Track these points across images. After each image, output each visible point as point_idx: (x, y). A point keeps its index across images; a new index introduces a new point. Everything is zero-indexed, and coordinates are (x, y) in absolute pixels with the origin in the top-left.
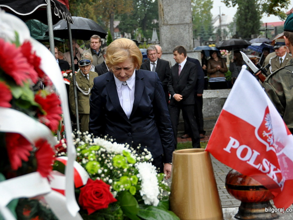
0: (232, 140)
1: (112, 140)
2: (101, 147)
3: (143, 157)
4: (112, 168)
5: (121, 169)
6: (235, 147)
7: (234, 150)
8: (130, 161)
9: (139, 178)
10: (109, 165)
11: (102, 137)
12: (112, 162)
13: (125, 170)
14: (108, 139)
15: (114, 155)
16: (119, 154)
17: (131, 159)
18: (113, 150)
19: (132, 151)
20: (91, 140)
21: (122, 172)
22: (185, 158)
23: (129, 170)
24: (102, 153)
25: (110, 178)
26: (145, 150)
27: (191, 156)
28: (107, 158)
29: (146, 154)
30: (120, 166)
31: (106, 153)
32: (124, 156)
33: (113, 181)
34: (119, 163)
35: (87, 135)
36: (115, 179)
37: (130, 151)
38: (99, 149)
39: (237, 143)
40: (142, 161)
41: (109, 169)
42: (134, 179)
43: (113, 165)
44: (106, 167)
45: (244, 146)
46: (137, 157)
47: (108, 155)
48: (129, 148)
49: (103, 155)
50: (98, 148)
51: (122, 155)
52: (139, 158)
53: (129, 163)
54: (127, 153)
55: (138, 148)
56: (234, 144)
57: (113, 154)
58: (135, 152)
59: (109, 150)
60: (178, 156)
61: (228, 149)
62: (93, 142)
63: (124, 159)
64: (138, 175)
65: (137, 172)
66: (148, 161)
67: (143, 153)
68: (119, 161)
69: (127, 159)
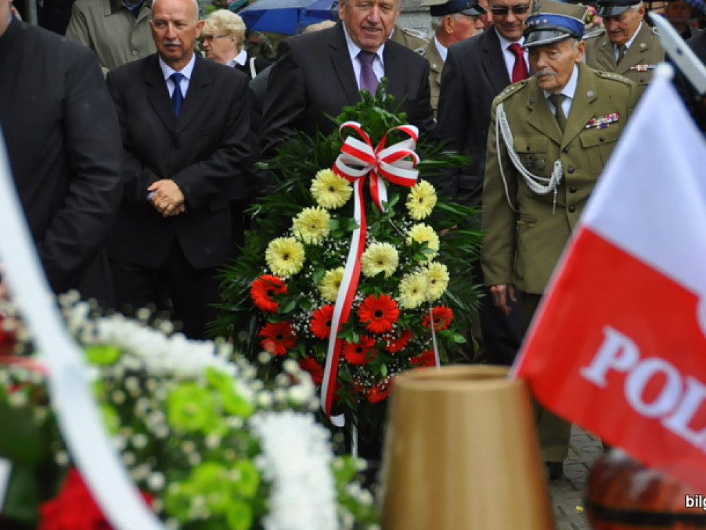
0: (614, 339)
1: (167, 326)
2: (124, 352)
3: (280, 395)
4: (162, 432)
5: (198, 437)
6: (623, 364)
7: (616, 378)
8: (231, 407)
9: (261, 473)
10: (155, 422)
12: (164, 407)
13: (213, 440)
14: (151, 323)
15: (169, 385)
16: (189, 380)
17: (237, 400)
18: (169, 363)
19: (240, 370)
20: (89, 327)
21: (201, 448)
22: (437, 401)
23: (228, 441)
24: (129, 373)
25: (155, 469)
26: (291, 366)
27: (460, 395)
28: (146, 393)
29: (294, 381)
30: (195, 424)
31: (142, 376)
32: (211, 388)
33: (168, 481)
34: (188, 415)
35: (74, 305)
36: (174, 473)
37: (230, 370)
38: (117, 361)
39: (631, 352)
40: (277, 407)
41: (151, 436)
42: (245, 476)
43: (166, 422)
44: (141, 428)
45: (655, 365)
46: (259, 392)
47: (151, 385)
48: (232, 360)
49: (132, 384)
50: (111, 354)
51: (201, 386)
52: (265, 398)
53: (226, 414)
54: (219, 376)
55: (265, 357)
56: (620, 353)
57: (169, 376)
58: (250, 371)
59: (155, 365)
60: (413, 394)
61: (595, 373)
62: (95, 332)
63: (208, 399)
64: (261, 462)
65: (256, 450)
66: (299, 408)
67: (282, 379)
68: (193, 406)
69: (222, 399)
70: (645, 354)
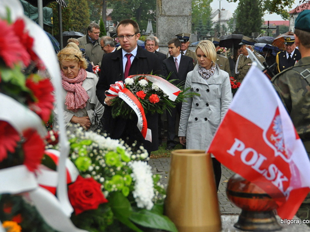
0: (237, 142)
1: (105, 135)
2: (93, 142)
3: (138, 156)
4: (104, 165)
5: (114, 167)
6: (240, 149)
7: (238, 153)
8: (124, 159)
9: (132, 178)
10: (102, 162)
11: (95, 131)
12: (104, 158)
13: (119, 168)
14: (101, 134)
15: (107, 152)
16: (112, 151)
17: (126, 157)
18: (106, 146)
19: (127, 148)
20: (82, 134)
21: (115, 170)
22: (184, 159)
23: (123, 169)
24: (94, 148)
25: (101, 176)
26: (142, 148)
27: (191, 157)
28: (99, 154)
29: (142, 152)
30: (113, 163)
31: (98, 149)
32: (118, 153)
33: (105, 180)
34: (112, 161)
35: (78, 127)
36: (107, 178)
37: (124, 148)
38: (91, 144)
39: (243, 146)
40: (137, 159)
41: (101, 166)
42: (128, 179)
43: (105, 162)
44: (98, 164)
45: (249, 150)
46: (132, 155)
47: (101, 152)
48: (124, 145)
49: (95, 151)
50: (89, 142)
51: (115, 152)
52: (134, 157)
53: (122, 161)
54: (121, 150)
55: (134, 145)
56: (239, 146)
57: (106, 150)
58: (130, 149)
59: (101, 146)
60: (176, 156)
61: (231, 152)
62: (84, 136)
63: (117, 156)
64: (132, 175)
65: (131, 172)
66: (143, 160)
67: (139, 151)
68: (113, 158)
69: (121, 156)
70: (247, 147)
